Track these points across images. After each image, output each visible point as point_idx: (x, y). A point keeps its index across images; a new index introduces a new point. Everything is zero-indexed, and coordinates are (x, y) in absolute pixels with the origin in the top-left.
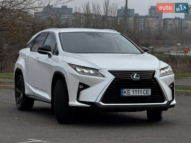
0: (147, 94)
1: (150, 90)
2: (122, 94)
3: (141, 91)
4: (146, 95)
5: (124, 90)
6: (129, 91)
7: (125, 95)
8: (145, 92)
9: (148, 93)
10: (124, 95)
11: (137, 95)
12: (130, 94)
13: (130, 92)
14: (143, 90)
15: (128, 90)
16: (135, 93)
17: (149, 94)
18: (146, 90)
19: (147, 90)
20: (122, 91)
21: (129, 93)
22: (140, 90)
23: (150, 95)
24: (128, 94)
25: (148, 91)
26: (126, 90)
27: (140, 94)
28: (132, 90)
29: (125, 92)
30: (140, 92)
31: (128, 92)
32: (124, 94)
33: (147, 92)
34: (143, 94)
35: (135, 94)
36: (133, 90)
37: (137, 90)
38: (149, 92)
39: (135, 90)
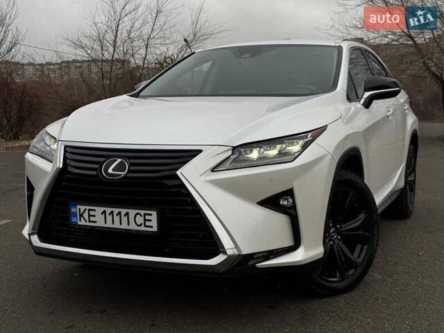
0: (145, 226)
1: (154, 213)
2: (74, 220)
3: (127, 214)
4: (142, 228)
5: (78, 207)
6: (92, 213)
7: (83, 223)
8: (140, 220)
9: (148, 223)
10: (79, 223)
11: (117, 225)
12: (95, 222)
13: (94, 216)
14: (132, 212)
15: (89, 210)
16: (109, 218)
17: (152, 227)
18: (142, 212)
19: (145, 214)
20: (73, 210)
21: (92, 219)
22: (124, 211)
23: (155, 229)
24: (90, 221)
25: (147, 217)
26: (82, 208)
27: (124, 226)
28: (99, 210)
29: (81, 215)
30: (124, 219)
31: (90, 216)
32: (80, 220)
33: (145, 220)
34: (133, 227)
35: (109, 225)
36: (102, 209)
37: (116, 211)
38: (150, 220)
39: (108, 210)
